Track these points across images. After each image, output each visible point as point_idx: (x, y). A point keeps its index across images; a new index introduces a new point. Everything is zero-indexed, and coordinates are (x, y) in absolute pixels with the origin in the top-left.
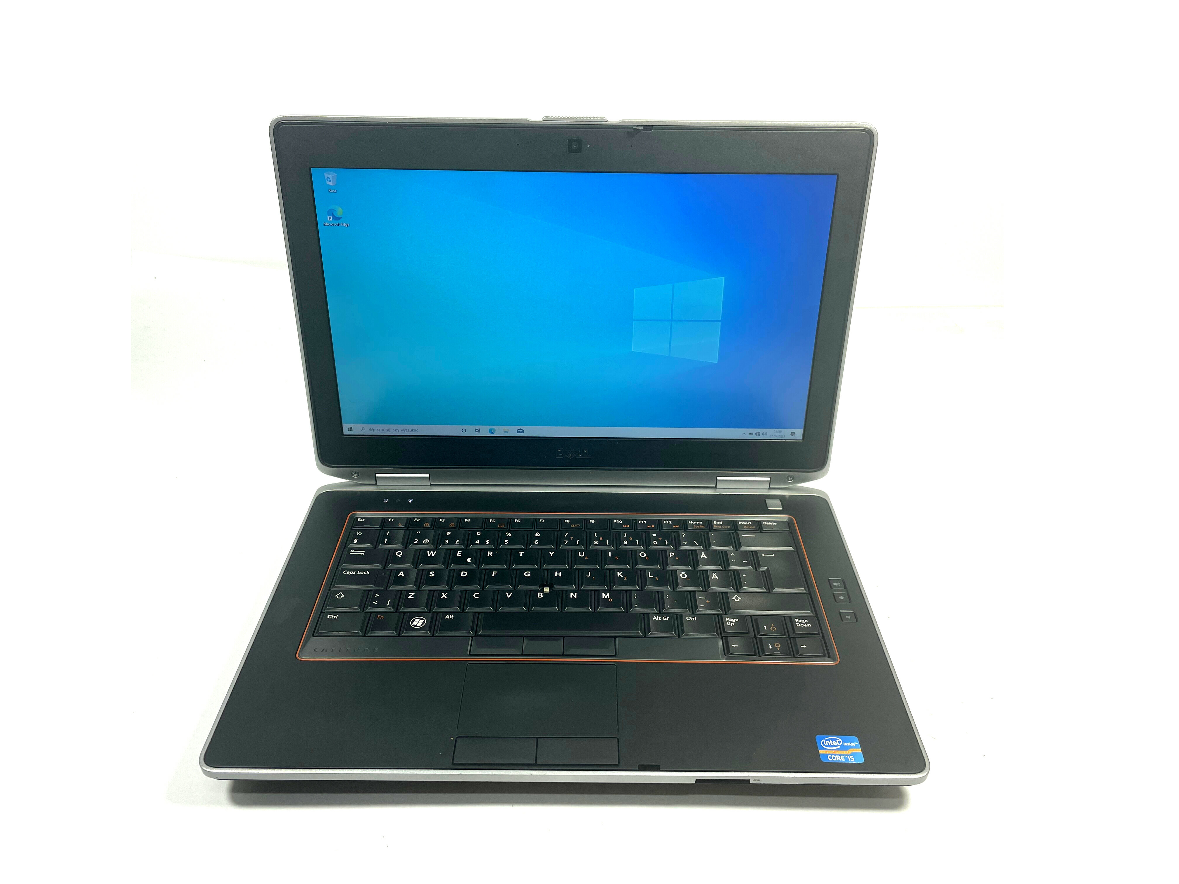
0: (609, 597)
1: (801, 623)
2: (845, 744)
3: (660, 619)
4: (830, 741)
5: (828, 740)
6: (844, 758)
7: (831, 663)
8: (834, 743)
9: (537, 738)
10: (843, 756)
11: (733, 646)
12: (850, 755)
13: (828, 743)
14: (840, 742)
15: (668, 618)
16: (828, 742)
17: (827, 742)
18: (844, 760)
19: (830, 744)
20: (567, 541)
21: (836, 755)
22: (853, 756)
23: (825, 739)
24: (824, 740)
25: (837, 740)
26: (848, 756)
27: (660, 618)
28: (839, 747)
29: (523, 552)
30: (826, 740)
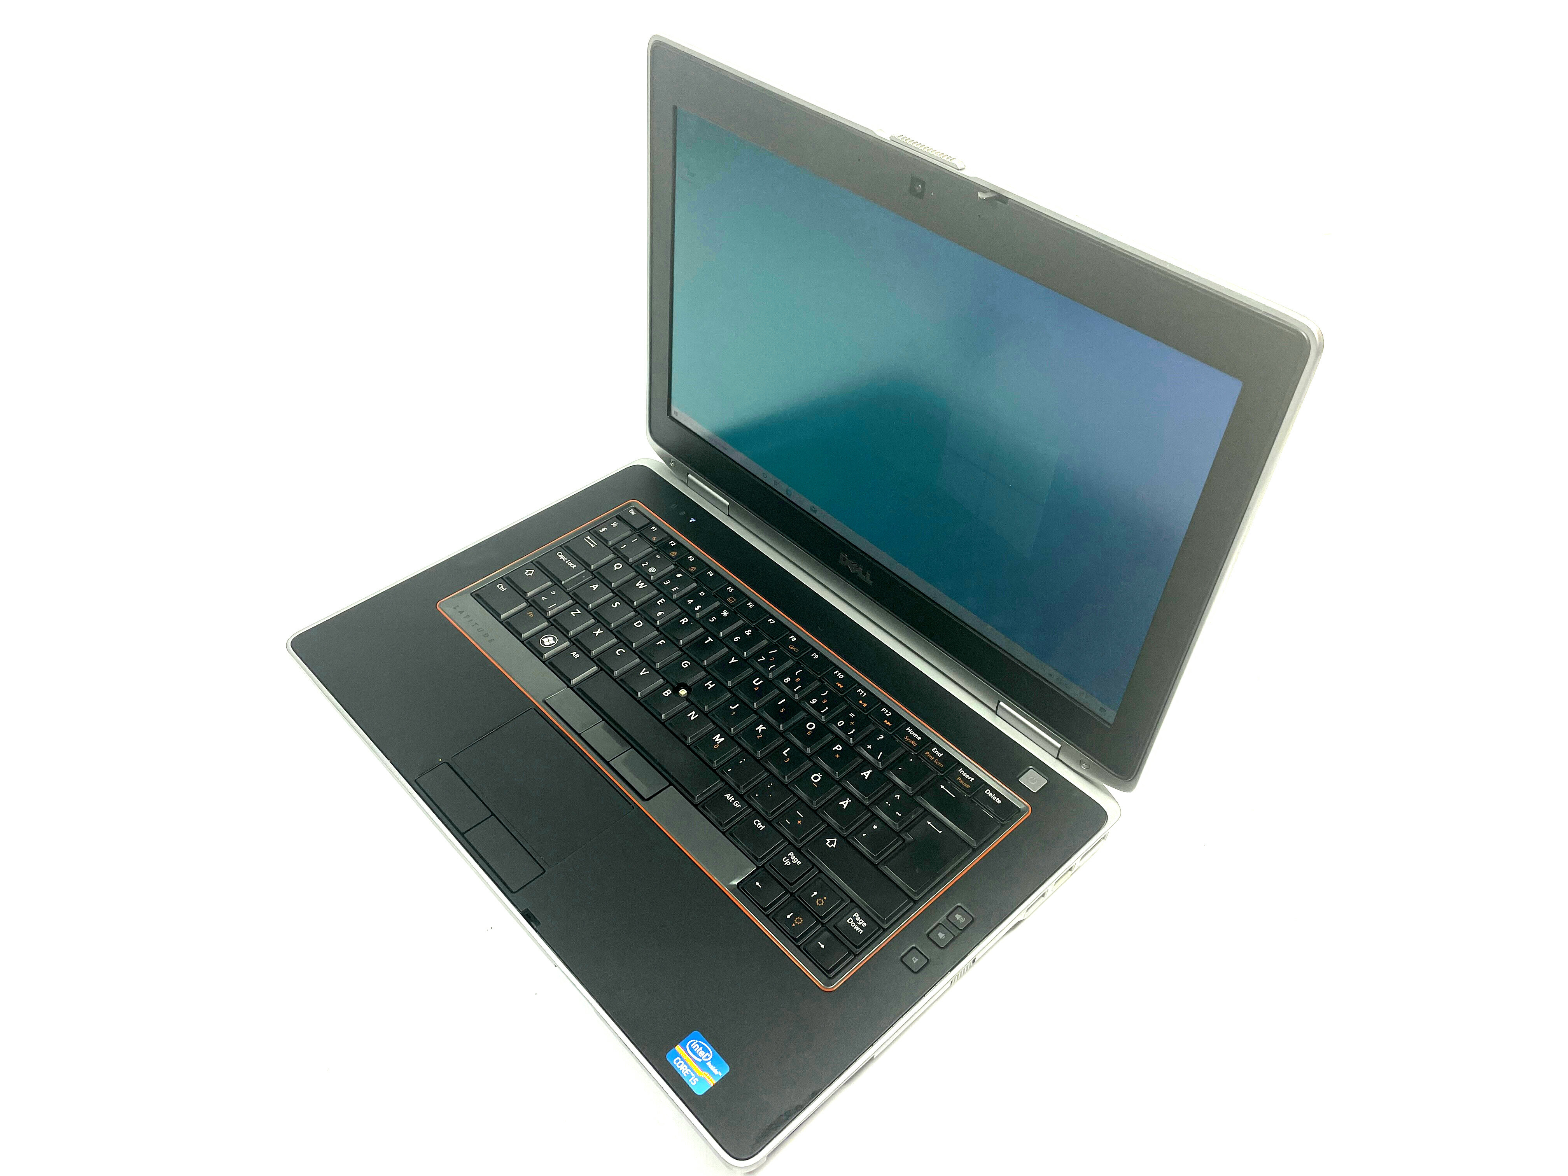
0: (718, 743)
1: (856, 922)
2: (709, 1064)
3: (731, 801)
4: (701, 1048)
5: (701, 1045)
6: (688, 1074)
7: (820, 984)
8: (702, 1054)
9: (493, 814)
10: (690, 1071)
11: (757, 883)
12: (697, 1076)
13: (696, 1047)
14: (707, 1057)
15: (739, 806)
16: (698, 1047)
17: (697, 1045)
18: (685, 1075)
19: (695, 1050)
20: (764, 659)
21: (685, 1063)
22: (698, 1081)
23: (699, 1041)
24: (697, 1041)
25: (708, 1053)
26: (695, 1076)
27: (733, 799)
28: (700, 1060)
29: (712, 641)
30: (698, 1043)
